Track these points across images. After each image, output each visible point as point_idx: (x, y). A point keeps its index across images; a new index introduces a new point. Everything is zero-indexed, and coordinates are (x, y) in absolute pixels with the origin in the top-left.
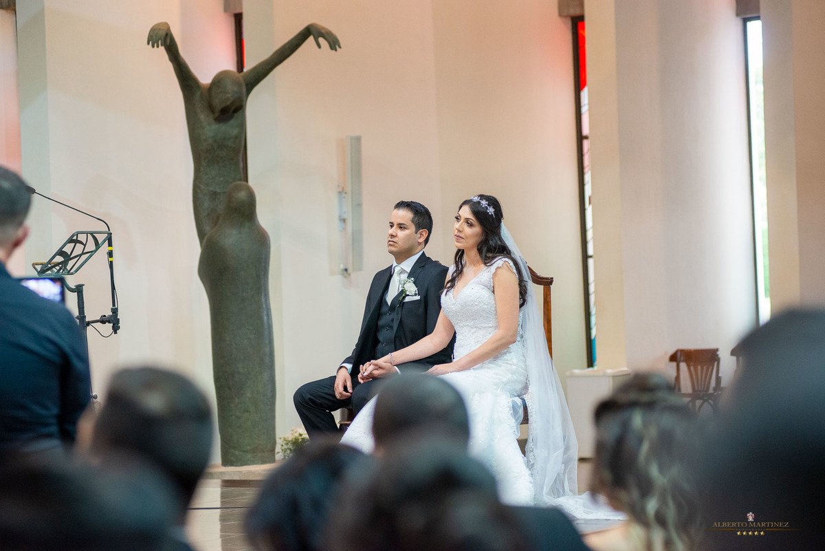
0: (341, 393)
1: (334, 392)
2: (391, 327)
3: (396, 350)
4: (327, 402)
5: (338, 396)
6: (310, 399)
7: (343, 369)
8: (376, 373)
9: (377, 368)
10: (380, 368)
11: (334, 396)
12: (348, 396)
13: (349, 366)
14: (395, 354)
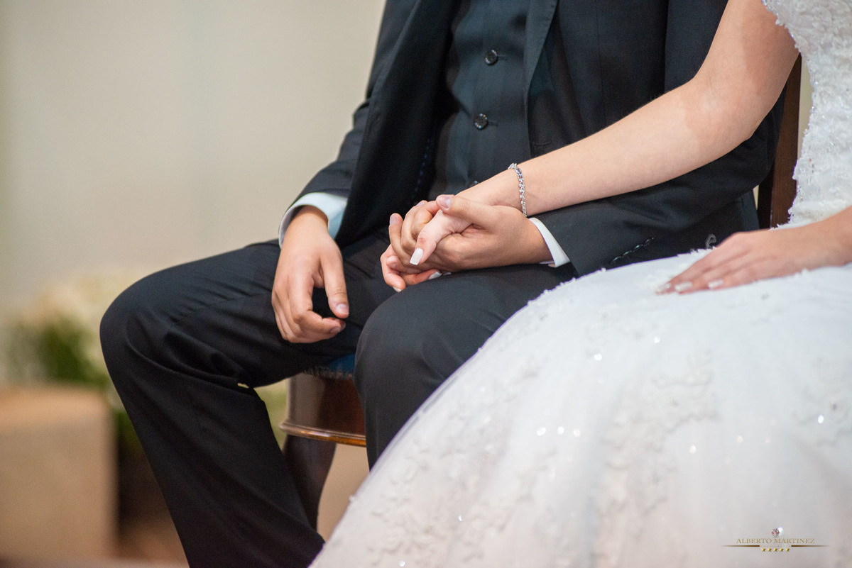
0: (300, 321)
1: (270, 309)
2: (516, 53)
3: (535, 150)
4: (241, 351)
5: (288, 330)
6: (171, 339)
7: (306, 220)
8: (460, 247)
9: (461, 225)
10: (475, 226)
11: (272, 328)
12: (330, 331)
13: (334, 206)
14: (532, 167)
